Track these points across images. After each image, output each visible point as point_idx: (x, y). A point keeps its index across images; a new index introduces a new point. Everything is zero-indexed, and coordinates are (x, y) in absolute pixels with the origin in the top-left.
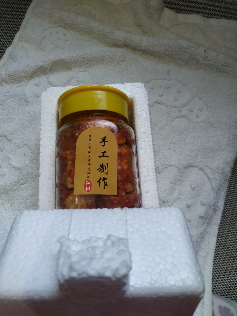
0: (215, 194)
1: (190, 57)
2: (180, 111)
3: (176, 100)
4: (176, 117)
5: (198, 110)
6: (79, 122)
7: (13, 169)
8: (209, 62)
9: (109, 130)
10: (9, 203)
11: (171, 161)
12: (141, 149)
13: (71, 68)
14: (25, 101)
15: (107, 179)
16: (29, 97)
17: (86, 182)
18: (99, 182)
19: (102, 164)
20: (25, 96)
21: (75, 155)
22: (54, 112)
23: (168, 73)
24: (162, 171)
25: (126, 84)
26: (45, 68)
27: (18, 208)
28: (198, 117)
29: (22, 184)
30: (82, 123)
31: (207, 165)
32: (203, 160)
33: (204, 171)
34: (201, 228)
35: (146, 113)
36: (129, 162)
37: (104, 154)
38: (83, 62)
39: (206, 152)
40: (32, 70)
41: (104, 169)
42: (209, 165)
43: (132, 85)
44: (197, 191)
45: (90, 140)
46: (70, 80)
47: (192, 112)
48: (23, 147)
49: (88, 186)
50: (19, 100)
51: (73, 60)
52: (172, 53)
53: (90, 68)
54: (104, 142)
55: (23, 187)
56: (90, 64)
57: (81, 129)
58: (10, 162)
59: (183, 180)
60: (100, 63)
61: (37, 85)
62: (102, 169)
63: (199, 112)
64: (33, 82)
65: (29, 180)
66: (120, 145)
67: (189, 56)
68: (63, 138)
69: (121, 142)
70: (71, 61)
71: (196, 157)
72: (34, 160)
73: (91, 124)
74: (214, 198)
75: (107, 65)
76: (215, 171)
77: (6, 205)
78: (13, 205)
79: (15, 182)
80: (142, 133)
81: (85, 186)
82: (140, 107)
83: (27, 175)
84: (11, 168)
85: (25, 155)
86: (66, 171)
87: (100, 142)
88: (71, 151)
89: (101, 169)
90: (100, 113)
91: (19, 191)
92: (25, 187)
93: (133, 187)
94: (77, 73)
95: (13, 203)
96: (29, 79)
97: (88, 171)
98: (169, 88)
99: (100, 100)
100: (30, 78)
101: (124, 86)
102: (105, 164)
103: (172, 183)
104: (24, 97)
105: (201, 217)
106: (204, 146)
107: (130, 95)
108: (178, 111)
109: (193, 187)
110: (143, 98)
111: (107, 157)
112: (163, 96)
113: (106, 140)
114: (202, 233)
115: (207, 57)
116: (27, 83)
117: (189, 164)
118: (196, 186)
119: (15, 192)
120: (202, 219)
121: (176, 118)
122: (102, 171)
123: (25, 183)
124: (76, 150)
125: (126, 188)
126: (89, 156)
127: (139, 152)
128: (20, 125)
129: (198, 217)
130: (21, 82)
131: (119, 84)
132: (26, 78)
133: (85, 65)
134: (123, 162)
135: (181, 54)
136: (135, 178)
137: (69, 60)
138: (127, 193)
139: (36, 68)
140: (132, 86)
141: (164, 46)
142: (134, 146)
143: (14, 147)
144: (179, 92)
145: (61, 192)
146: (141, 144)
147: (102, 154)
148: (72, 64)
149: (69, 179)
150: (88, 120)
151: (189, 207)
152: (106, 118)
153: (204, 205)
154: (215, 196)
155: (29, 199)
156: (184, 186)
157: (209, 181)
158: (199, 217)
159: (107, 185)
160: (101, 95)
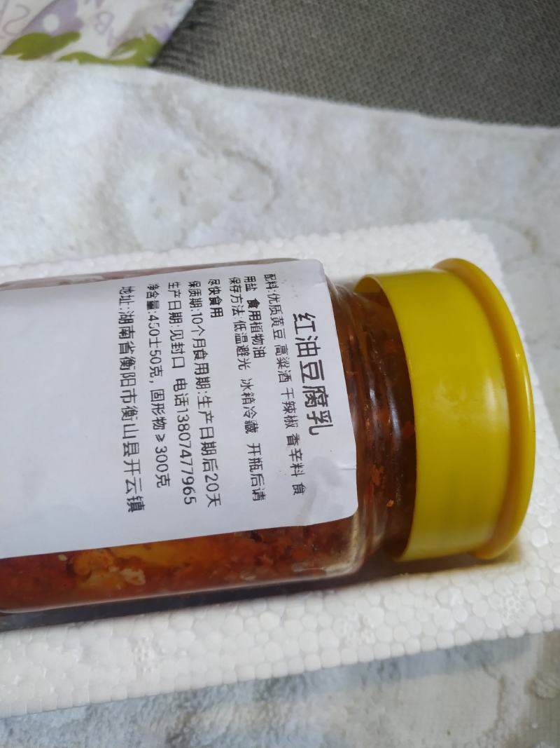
80: (361, 617)
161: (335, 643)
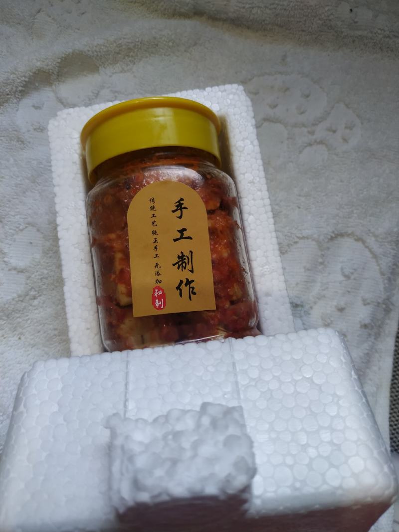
0: (386, 281)
1: (322, 24)
2: (312, 133)
3: (302, 113)
4: (305, 145)
5: (346, 128)
6: (127, 174)
7: (14, 272)
8: (359, 33)
9: (187, 184)
10: (15, 334)
11: (304, 229)
12: (250, 214)
13: (98, 67)
14: (18, 141)
15: (193, 281)
16: (24, 133)
17: (154, 292)
18: (178, 288)
19: (182, 253)
20: (16, 131)
21: (127, 241)
22: (77, 158)
23: (283, 60)
24: (289, 250)
25: (208, 89)
26: (47, 71)
27: (32, 342)
28: (345, 140)
29: (34, 298)
30: (133, 176)
31: (369, 230)
32: (362, 221)
33: (364, 242)
34: (366, 346)
35: (252, 143)
36: (231, 243)
37: (182, 234)
38: (118, 53)
39: (366, 205)
40: (23, 78)
41: (185, 263)
42: (372, 230)
43: (219, 90)
44: (355, 279)
45: (153, 208)
46: (99, 92)
47: (334, 132)
48: (26, 229)
49: (160, 297)
50: (7, 140)
51: (100, 52)
52: (288, 21)
53: (134, 64)
54: (179, 211)
55: (36, 302)
56: (132, 56)
57: (132, 187)
58: (6, 259)
59: (328, 263)
60: (152, 53)
61: (37, 108)
62: (182, 264)
63: (348, 131)
64: (28, 101)
65: (46, 289)
66: (210, 212)
67: (321, 22)
68: (100, 208)
69: (212, 207)
70: (95, 53)
71: (349, 218)
72: (51, 252)
73: (151, 176)
74: (385, 289)
75: (165, 55)
76: (384, 240)
77: (10, 339)
78: (23, 338)
79: (19, 296)
80: (249, 183)
81: (154, 298)
82: (240, 132)
83: (40, 281)
84: (10, 270)
85: (31, 243)
86: (114, 273)
87: (173, 211)
88: (119, 232)
89: (180, 263)
90: (166, 153)
91: (30, 312)
92: (40, 302)
93: (242, 291)
94: (110, 76)
95: (21, 334)
96: (20, 97)
97: (157, 270)
98: (287, 89)
99: (163, 127)
100: (21, 95)
101: (205, 93)
102: (187, 253)
103: (308, 270)
104: (15, 133)
105: (365, 326)
106: (361, 195)
107: (218, 111)
108: (309, 132)
109: (347, 273)
110: (244, 114)
111: (190, 238)
112: (277, 105)
113: (183, 206)
114: (368, 354)
115: (356, 22)
116: (18, 106)
117: (336, 232)
118: (351, 271)
119: (23, 314)
120: (365, 328)
121: (306, 147)
122: (182, 266)
123: (40, 296)
124: (127, 230)
125: (231, 293)
126: (156, 241)
127: (247, 220)
128: (14, 188)
129: (359, 326)
130: (5, 104)
131: (194, 90)
132: (15, 96)
133: (124, 58)
134: (220, 244)
135: (305, 21)
136: (246, 272)
137: (93, 53)
138: (232, 303)
139: (31, 74)
140: (220, 93)
141: (272, 7)
142: (236, 211)
143: (11, 231)
144: (308, 96)
145: (108, 312)
146: (247, 205)
147: (179, 235)
148: (98, 60)
149: (122, 288)
150: (144, 169)
151: (341, 310)
152: (179, 162)
153: (369, 304)
154: (387, 285)
155: (50, 324)
156: (329, 274)
157: (374, 260)
158: (361, 327)
159: (194, 293)
160: (163, 116)
161: (259, 193)
